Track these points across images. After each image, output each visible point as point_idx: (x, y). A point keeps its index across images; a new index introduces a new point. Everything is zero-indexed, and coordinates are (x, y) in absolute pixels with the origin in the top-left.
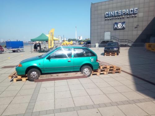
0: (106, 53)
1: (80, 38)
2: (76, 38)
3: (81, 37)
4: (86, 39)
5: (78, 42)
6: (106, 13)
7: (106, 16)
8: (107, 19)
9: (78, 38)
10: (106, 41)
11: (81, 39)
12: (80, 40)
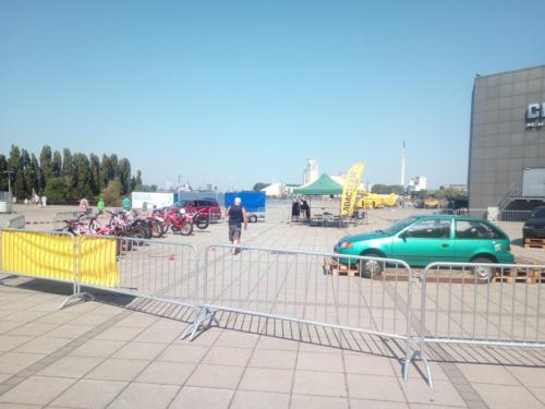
0: (528, 240)
1: (416, 183)
2: (402, 183)
3: (421, 179)
4: (442, 188)
5: (409, 197)
6: (531, 106)
7: (531, 115)
8: (533, 124)
9: (412, 184)
10: (528, 200)
11: (422, 185)
12: (418, 189)
